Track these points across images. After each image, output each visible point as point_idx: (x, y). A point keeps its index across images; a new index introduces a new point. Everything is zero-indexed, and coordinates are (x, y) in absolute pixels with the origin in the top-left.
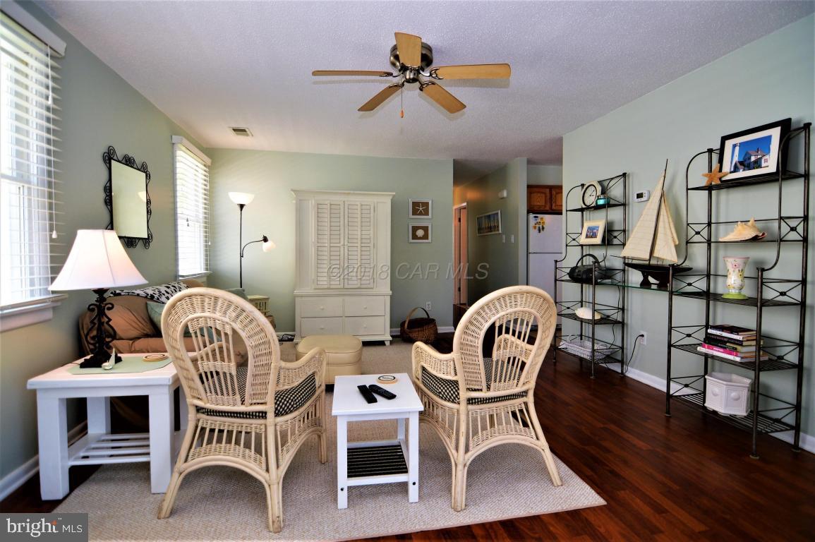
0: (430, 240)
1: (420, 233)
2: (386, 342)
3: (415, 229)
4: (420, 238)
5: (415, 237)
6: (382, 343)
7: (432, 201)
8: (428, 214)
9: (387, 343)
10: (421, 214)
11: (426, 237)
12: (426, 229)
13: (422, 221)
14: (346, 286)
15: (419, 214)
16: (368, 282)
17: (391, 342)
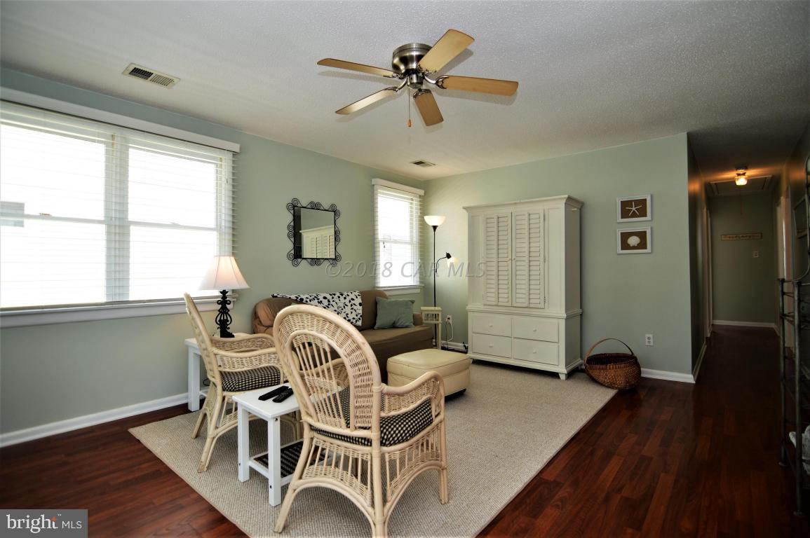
0: (649, 250)
1: (634, 241)
2: (560, 375)
3: (625, 236)
4: (634, 248)
5: (625, 246)
6: (555, 375)
7: (652, 197)
8: (645, 216)
9: (563, 377)
10: (634, 215)
11: (642, 245)
12: (642, 235)
13: (636, 224)
14: (515, 305)
15: (632, 217)
16: (538, 301)
17: (570, 375)
